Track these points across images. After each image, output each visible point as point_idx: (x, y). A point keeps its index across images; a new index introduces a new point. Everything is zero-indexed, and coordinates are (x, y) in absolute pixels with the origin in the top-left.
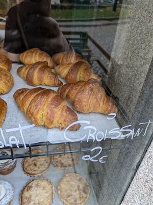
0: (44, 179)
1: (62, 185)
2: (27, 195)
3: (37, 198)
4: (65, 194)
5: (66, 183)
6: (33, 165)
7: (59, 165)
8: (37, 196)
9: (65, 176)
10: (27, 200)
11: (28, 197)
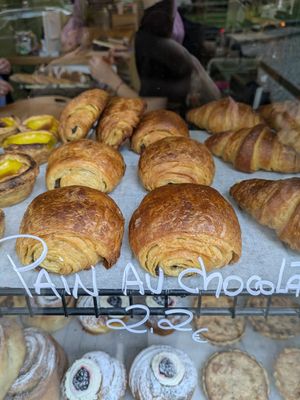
0: (242, 354)
1: (281, 370)
2: (214, 379)
3: (236, 389)
4: (292, 390)
5: (287, 366)
6: (212, 323)
7: (267, 328)
8: (235, 385)
9: (283, 353)
10: (217, 390)
11: (218, 383)
